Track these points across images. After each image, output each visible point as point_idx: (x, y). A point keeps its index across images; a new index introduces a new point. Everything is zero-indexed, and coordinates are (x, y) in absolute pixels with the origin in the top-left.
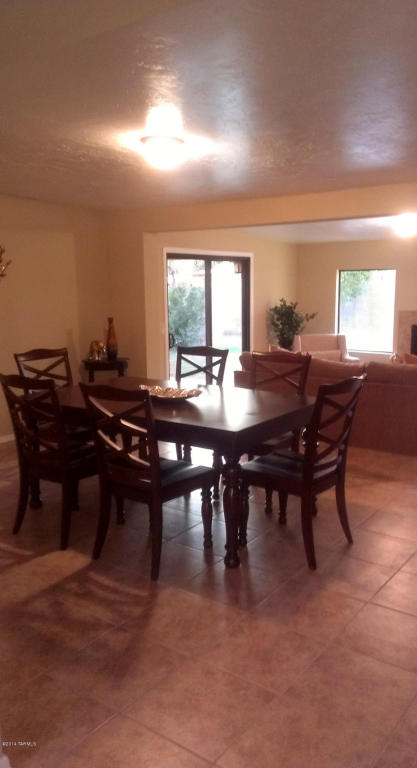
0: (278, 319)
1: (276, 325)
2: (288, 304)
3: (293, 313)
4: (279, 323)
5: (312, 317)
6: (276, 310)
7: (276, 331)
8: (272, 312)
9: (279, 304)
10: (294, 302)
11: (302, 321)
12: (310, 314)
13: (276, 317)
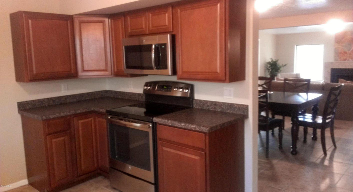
0: (270, 67)
1: (269, 70)
2: (274, 60)
3: (276, 64)
4: (270, 68)
5: (285, 66)
6: (269, 63)
7: (269, 72)
8: (267, 64)
9: (270, 61)
10: (277, 59)
11: (281, 67)
12: (284, 64)
13: (269, 66)
